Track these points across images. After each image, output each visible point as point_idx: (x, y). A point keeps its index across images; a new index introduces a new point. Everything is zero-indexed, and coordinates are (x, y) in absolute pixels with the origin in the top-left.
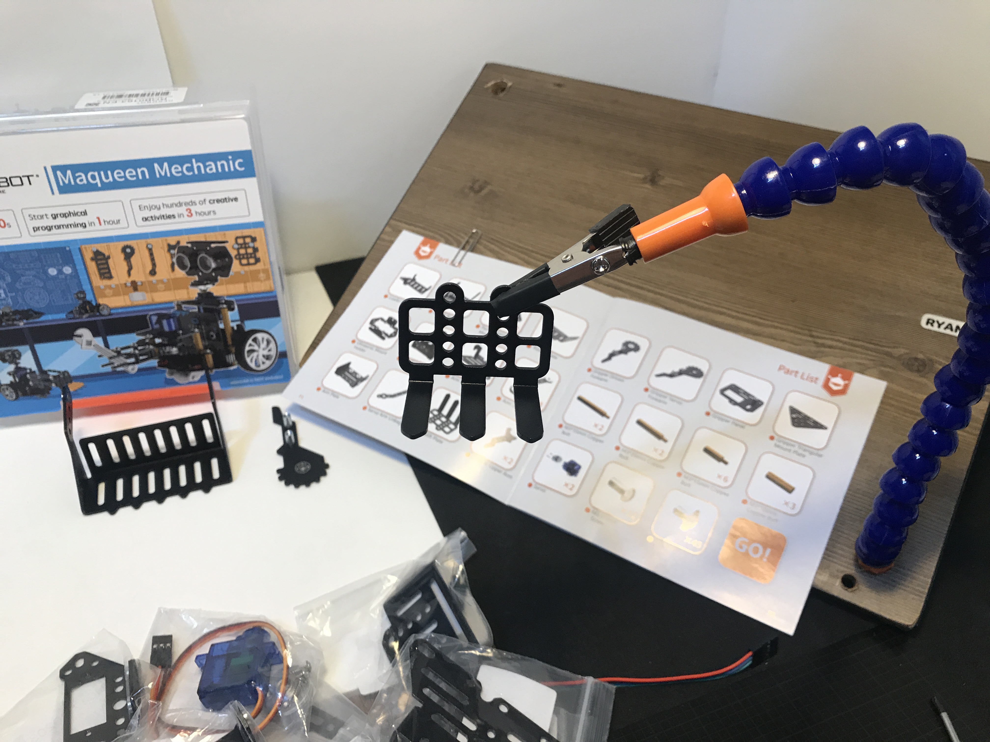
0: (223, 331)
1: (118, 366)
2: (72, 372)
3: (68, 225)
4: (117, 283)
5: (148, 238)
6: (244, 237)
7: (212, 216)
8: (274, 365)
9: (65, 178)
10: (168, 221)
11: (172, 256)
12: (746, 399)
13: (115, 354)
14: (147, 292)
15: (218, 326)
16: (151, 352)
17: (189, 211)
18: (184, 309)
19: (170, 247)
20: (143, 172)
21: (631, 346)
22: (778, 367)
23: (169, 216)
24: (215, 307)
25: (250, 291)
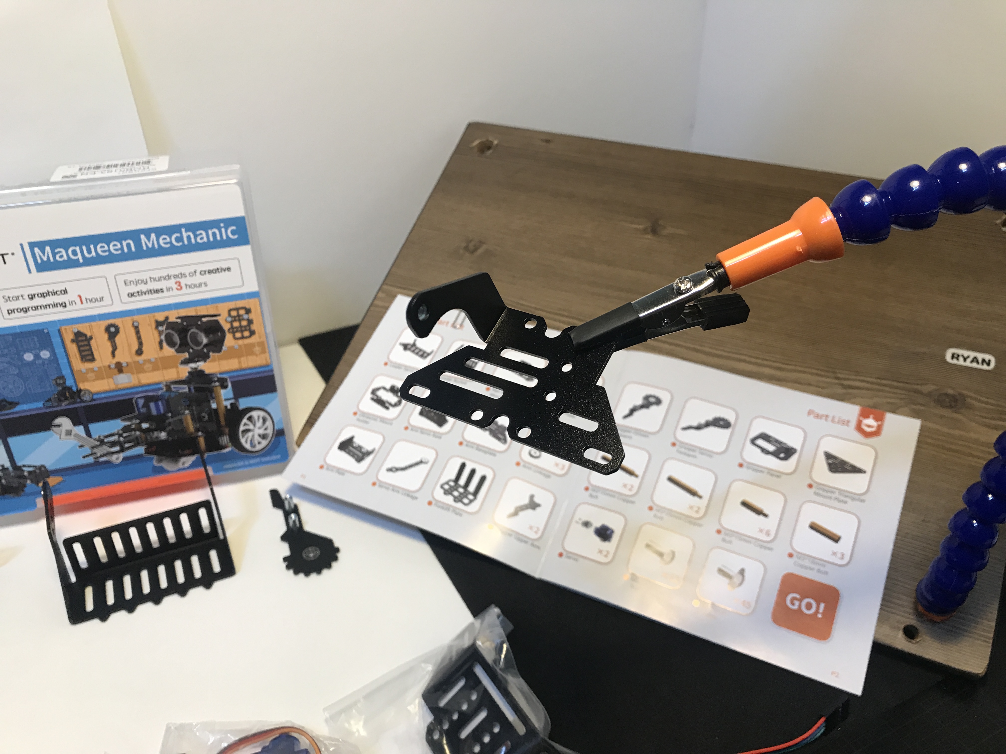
0: (216, 410)
1: (102, 456)
2: (50, 465)
3: (46, 306)
4: (101, 365)
5: (134, 315)
6: (237, 309)
7: (203, 288)
8: (270, 445)
9: (44, 255)
10: (156, 295)
11: (160, 333)
12: (777, 447)
13: (98, 443)
14: (133, 373)
15: (210, 406)
16: (137, 438)
17: (178, 284)
18: (173, 389)
19: (158, 324)
20: (128, 245)
21: (652, 400)
22: (807, 412)
23: (157, 290)
24: (206, 386)
25: (244, 365)
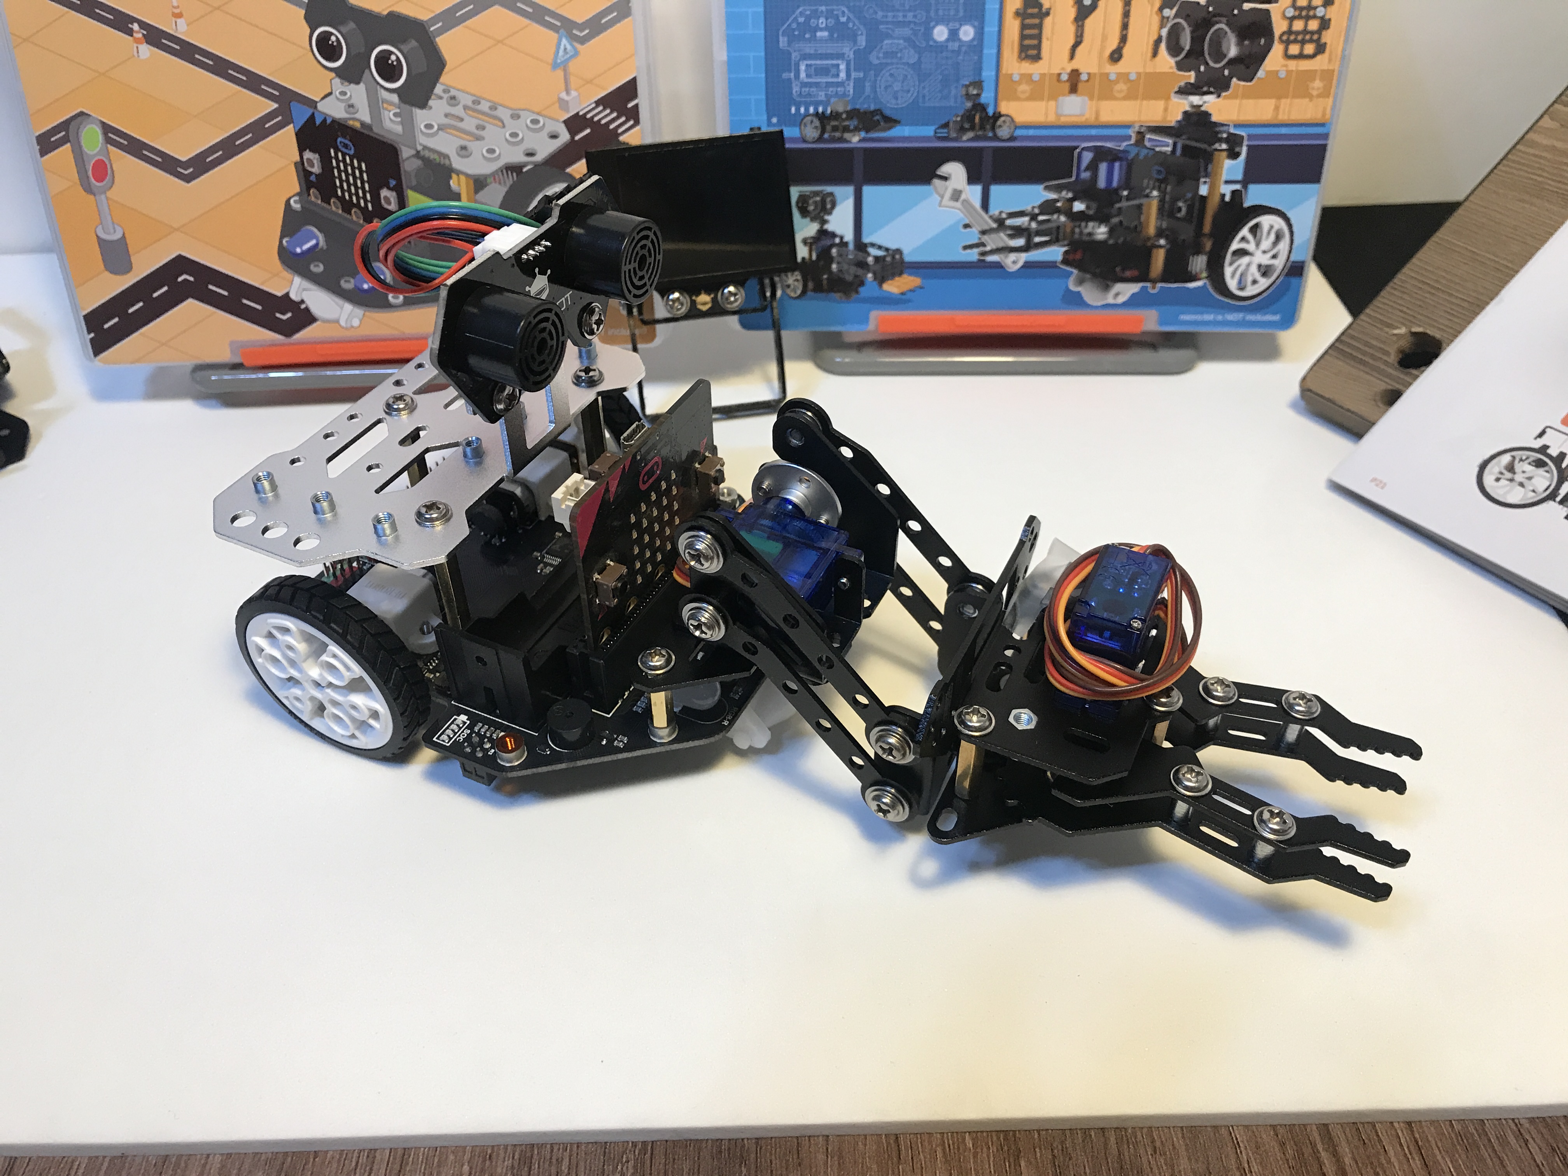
0: (1204, 199)
1: (992, 252)
2: (909, 252)
4: (1045, 70)
8: (1269, 292)
11: (1164, 20)
13: (994, 225)
14: (1091, 98)
15: (1198, 188)
16: (1058, 228)
18: (1147, 144)
24: (1203, 146)
25: (1283, 117)
